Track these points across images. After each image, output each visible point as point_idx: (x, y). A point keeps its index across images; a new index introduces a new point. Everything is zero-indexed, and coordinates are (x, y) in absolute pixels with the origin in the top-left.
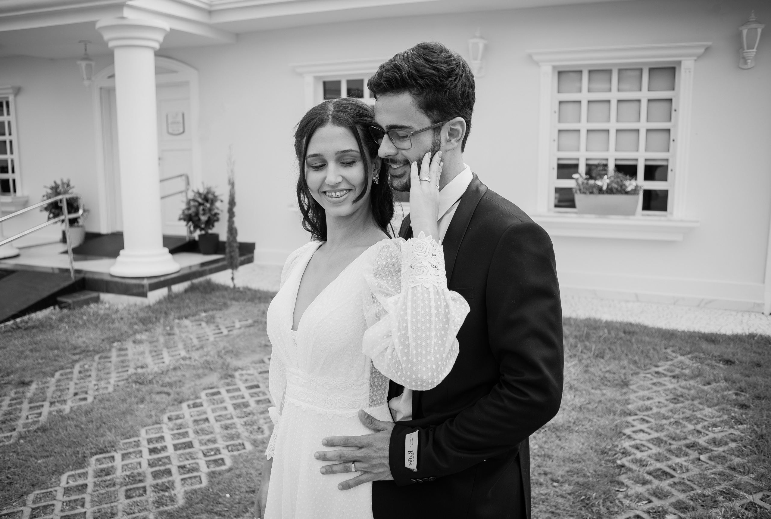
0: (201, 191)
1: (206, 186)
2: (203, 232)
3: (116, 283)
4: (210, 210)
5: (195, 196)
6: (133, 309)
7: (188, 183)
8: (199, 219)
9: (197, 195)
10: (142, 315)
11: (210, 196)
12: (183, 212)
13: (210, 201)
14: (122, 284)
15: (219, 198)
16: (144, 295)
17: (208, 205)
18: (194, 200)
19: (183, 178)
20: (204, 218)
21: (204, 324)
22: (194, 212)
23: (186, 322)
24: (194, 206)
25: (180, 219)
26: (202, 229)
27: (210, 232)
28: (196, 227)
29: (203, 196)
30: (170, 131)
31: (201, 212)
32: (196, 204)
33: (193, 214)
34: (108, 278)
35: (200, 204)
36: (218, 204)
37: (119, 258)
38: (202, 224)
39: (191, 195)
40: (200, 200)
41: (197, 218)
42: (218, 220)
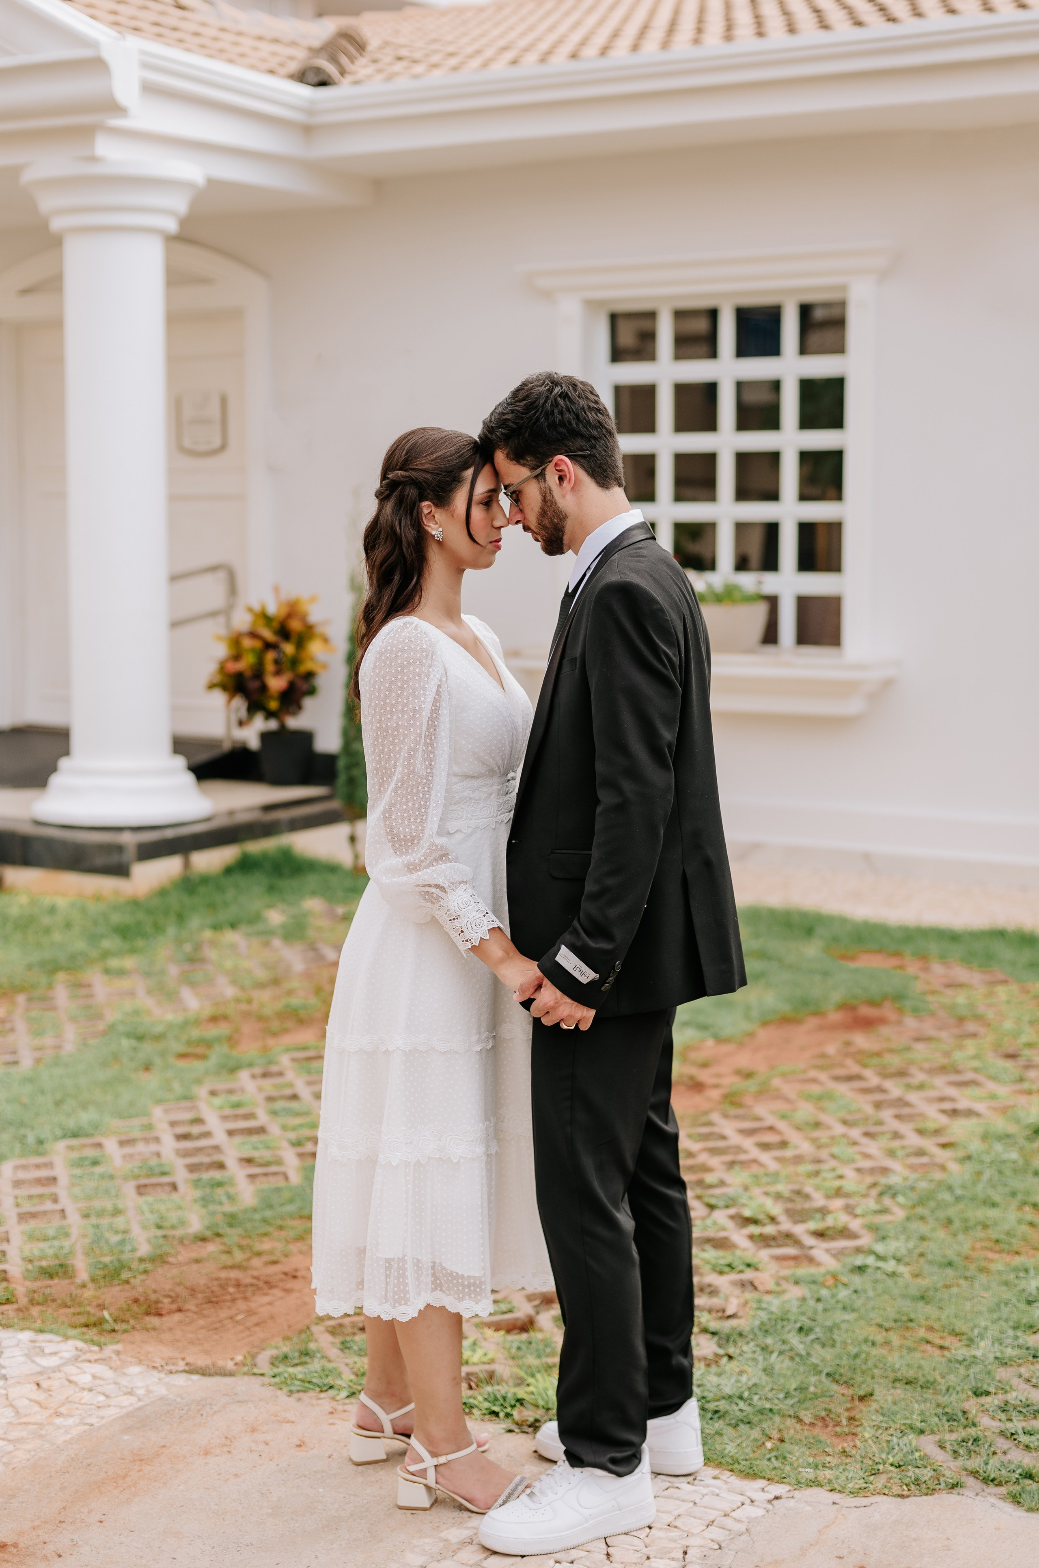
0: (272, 609)
1: (284, 596)
2: (273, 725)
3: (49, 843)
4: (295, 662)
5: (254, 623)
6: (93, 908)
7: (233, 589)
8: (264, 688)
9: (261, 622)
10: (116, 918)
11: (295, 625)
12: (222, 669)
13: (294, 638)
14: (64, 843)
15: (319, 630)
16: (121, 871)
17: (289, 649)
18: (253, 635)
19: (221, 575)
20: (276, 684)
21: (277, 942)
22: (250, 667)
23: (231, 937)
24: (253, 650)
25: (211, 686)
26: (269, 715)
27: (294, 723)
28: (255, 705)
29: (276, 625)
30: (187, 443)
31: (270, 667)
32: (258, 644)
33: (248, 674)
34: (28, 829)
35: (268, 646)
36: (315, 648)
37: (55, 780)
38: (271, 699)
40: (268, 635)
41: (257, 684)
42: (312, 691)
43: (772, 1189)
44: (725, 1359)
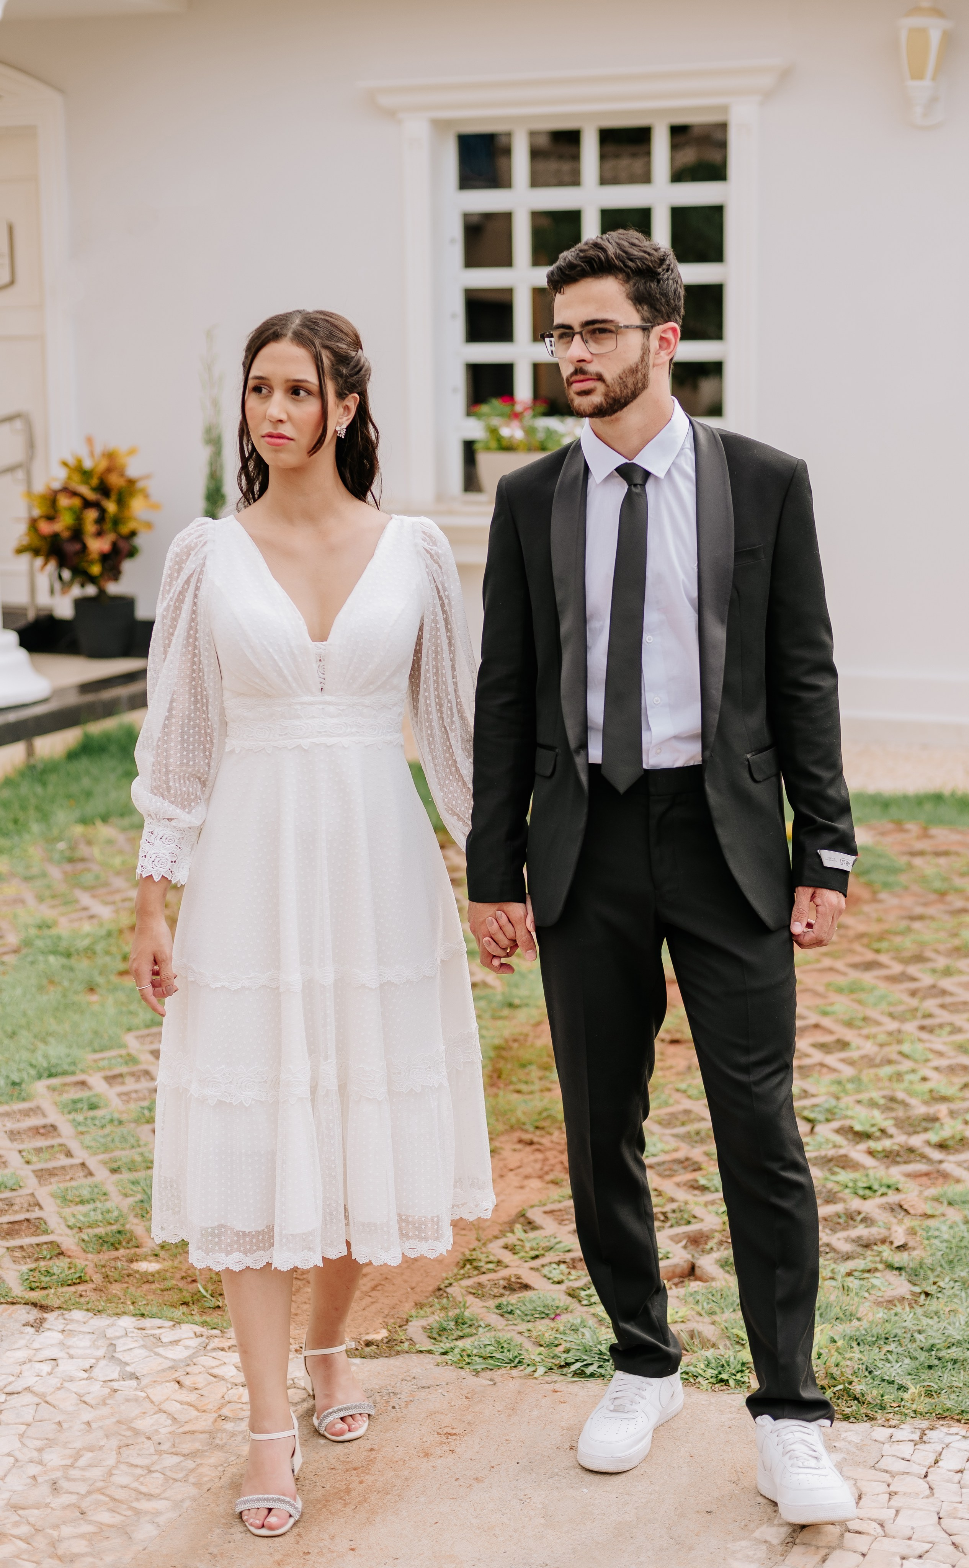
0: (88, 464)
1: (98, 450)
2: (90, 591)
4: (117, 521)
5: (69, 478)
7: (31, 445)
8: (84, 547)
9: (77, 477)
11: (115, 480)
12: (33, 530)
13: (116, 495)
15: (141, 485)
17: (111, 507)
18: (67, 490)
19: (19, 425)
20: (97, 546)
22: (68, 528)
24: (70, 509)
25: (21, 550)
26: (89, 580)
27: (113, 588)
29: (94, 481)
31: (90, 527)
32: (77, 502)
33: (66, 534)
35: (87, 504)
36: (138, 505)
38: (92, 562)
39: (57, 477)
40: (85, 490)
41: (77, 547)
42: (132, 553)
43: (864, 1096)
44: (923, 1297)
